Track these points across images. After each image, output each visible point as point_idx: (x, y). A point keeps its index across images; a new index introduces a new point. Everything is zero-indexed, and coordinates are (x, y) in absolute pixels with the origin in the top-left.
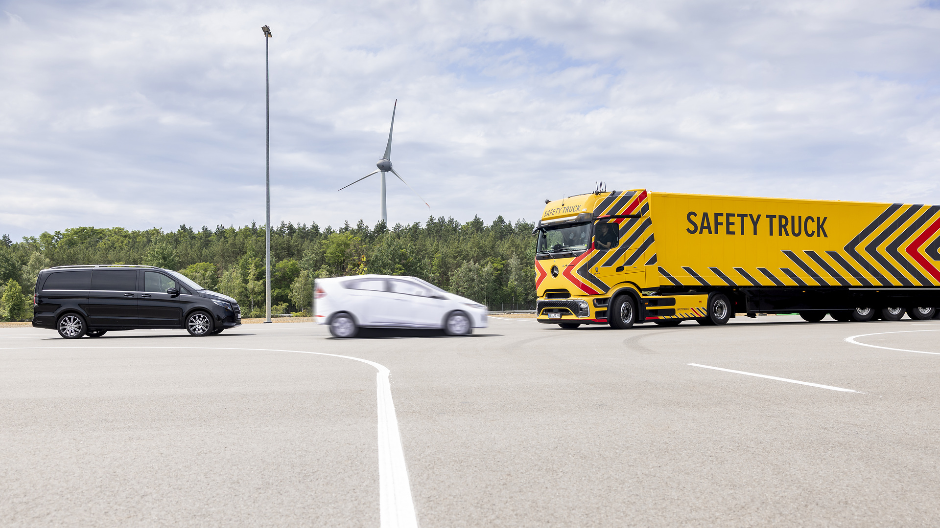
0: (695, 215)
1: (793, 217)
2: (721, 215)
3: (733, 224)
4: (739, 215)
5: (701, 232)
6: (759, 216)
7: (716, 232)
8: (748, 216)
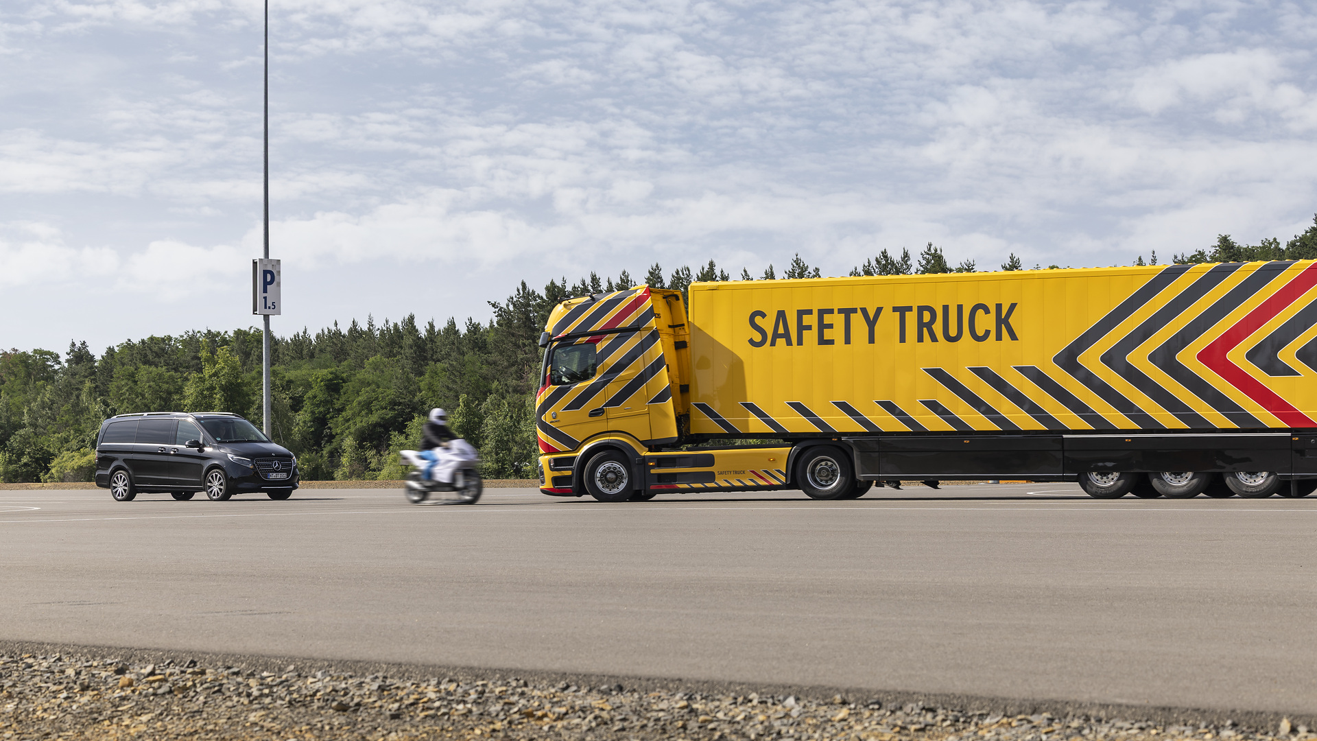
0: (763, 315)
1: (946, 308)
2: (810, 312)
3: (830, 326)
4: (840, 311)
5: (773, 344)
6: (879, 310)
7: (800, 343)
8: (859, 311)
